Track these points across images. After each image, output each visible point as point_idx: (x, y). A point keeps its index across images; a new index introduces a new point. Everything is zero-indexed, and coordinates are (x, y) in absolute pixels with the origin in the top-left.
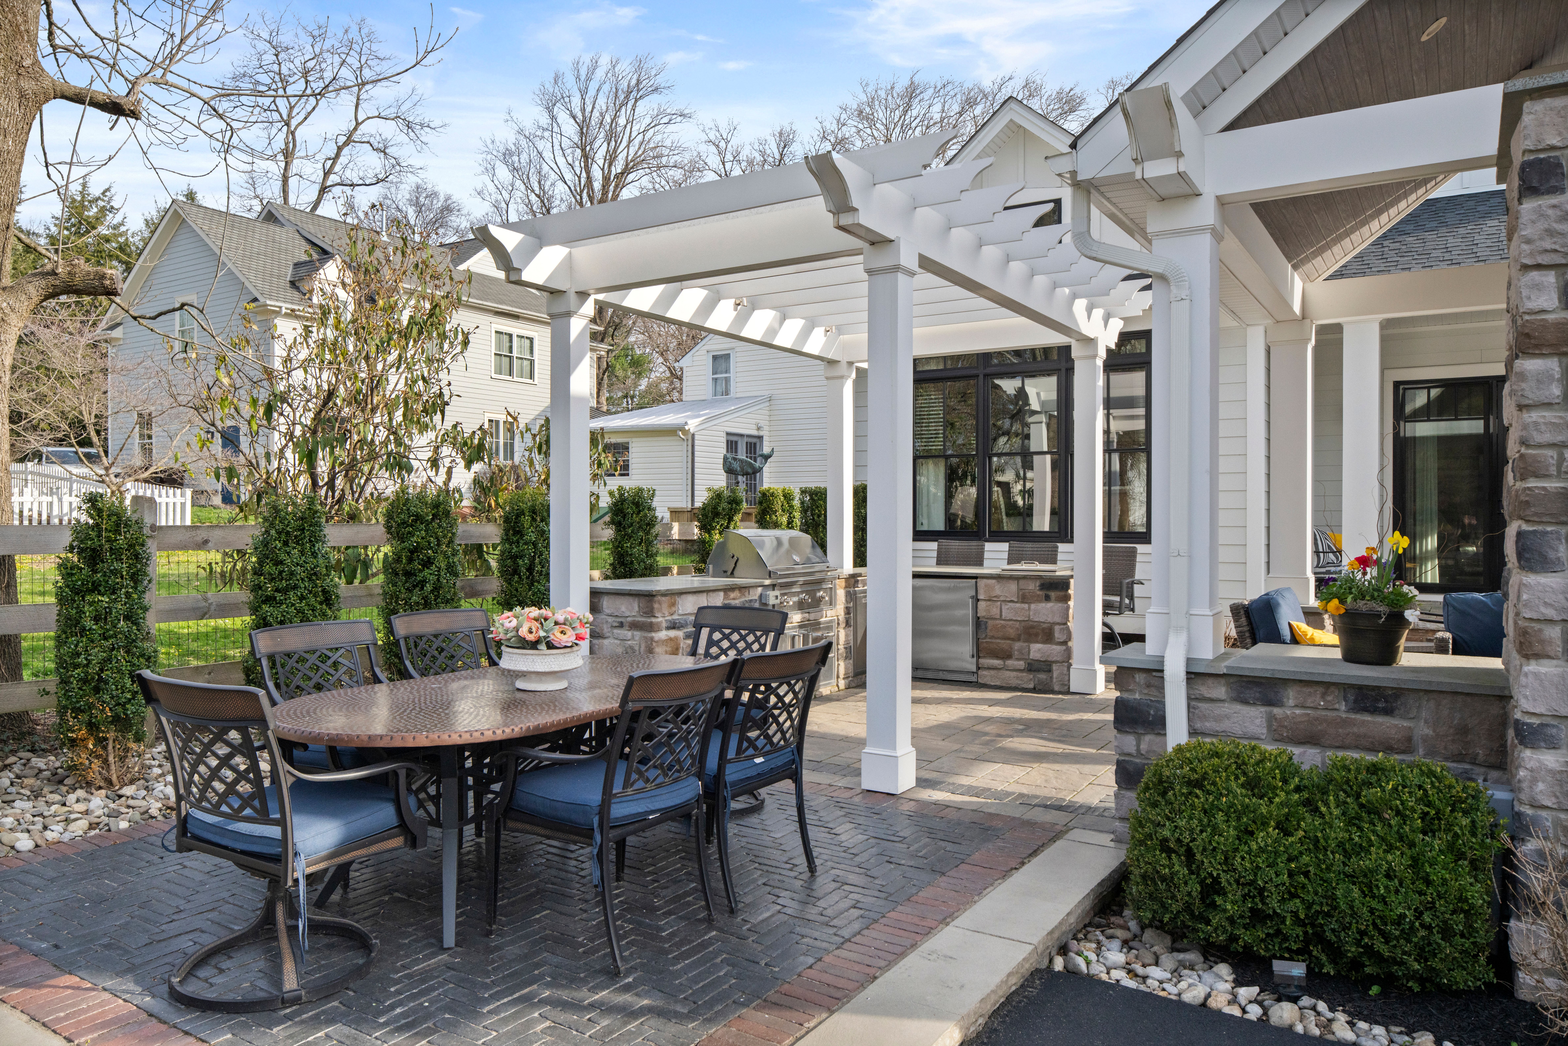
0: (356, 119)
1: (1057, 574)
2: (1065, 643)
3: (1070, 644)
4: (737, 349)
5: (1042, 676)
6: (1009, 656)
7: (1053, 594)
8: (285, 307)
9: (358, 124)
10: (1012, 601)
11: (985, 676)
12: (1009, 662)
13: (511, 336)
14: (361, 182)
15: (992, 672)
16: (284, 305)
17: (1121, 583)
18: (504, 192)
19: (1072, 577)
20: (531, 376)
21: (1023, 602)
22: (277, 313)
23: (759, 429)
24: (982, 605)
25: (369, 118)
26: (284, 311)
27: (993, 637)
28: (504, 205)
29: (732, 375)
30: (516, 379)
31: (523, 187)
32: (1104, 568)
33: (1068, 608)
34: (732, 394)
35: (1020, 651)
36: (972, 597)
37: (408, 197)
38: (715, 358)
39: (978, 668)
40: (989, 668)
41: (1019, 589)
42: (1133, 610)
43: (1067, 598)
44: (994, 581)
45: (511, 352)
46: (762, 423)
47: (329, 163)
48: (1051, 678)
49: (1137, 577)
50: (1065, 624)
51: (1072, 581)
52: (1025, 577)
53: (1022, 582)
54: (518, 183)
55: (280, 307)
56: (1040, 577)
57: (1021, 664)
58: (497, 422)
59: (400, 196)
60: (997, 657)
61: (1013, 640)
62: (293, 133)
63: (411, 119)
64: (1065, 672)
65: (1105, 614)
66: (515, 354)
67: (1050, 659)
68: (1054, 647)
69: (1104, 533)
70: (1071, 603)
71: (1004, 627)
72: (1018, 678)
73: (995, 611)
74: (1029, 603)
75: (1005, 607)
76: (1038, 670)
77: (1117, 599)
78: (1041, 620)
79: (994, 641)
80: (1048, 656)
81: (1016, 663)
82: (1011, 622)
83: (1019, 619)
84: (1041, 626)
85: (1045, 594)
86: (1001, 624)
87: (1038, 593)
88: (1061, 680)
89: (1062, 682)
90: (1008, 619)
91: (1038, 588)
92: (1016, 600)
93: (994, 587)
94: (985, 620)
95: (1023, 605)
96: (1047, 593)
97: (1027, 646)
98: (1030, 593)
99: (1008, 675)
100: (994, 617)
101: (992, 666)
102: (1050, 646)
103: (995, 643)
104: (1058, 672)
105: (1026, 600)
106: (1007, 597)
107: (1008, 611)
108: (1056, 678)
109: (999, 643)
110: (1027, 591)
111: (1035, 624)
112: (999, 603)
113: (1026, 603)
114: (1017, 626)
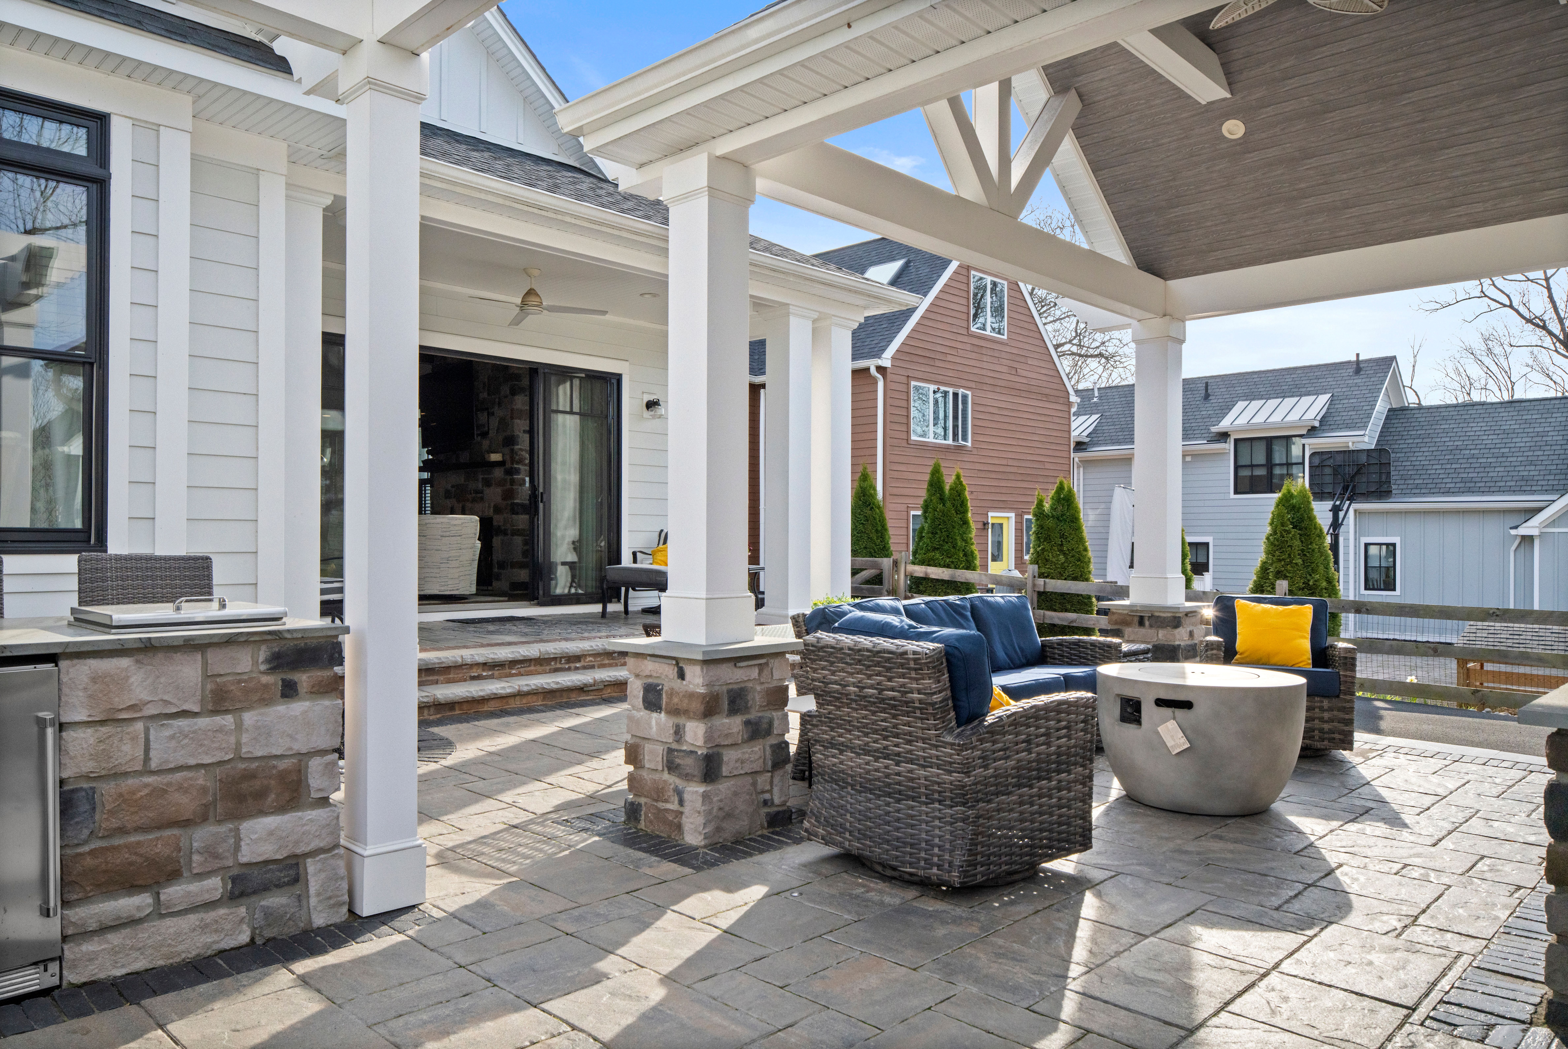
5: (276, 899)
6: (173, 874)
7: (304, 679)
10: (184, 714)
11: (91, 958)
12: (173, 893)
15: (115, 939)
21: (215, 712)
24: (80, 740)
27: (116, 833)
35: (209, 849)
39: (67, 940)
40: (104, 929)
41: (207, 677)
43: (339, 684)
44: (124, 662)
48: (304, 895)
51: (347, 640)
52: (230, 641)
53: (212, 655)
56: (267, 637)
57: (214, 886)
60: (132, 887)
61: (186, 823)
64: (344, 869)
67: (299, 849)
68: (311, 813)
71: (160, 792)
72: (204, 927)
73: (127, 752)
74: (239, 710)
75: (160, 736)
76: (265, 888)
78: (275, 752)
79: (117, 841)
80: (297, 843)
81: (194, 887)
82: (179, 776)
83: (207, 760)
84: (274, 767)
85: (283, 680)
86: (146, 785)
87: (265, 679)
88: (332, 902)
89: (332, 906)
90: (172, 766)
91: (263, 668)
92: (196, 709)
93: (128, 677)
94: (85, 785)
95: (219, 720)
96: (290, 676)
97: (231, 830)
98: (240, 682)
99: (171, 930)
100: (123, 769)
101: (119, 918)
102: (300, 814)
103: (126, 846)
104: (323, 875)
105: (227, 705)
106: (167, 703)
107: (173, 743)
108: (320, 901)
109: (138, 843)
110: (230, 678)
111: (254, 765)
112: (139, 726)
113: (227, 712)
114: (201, 782)
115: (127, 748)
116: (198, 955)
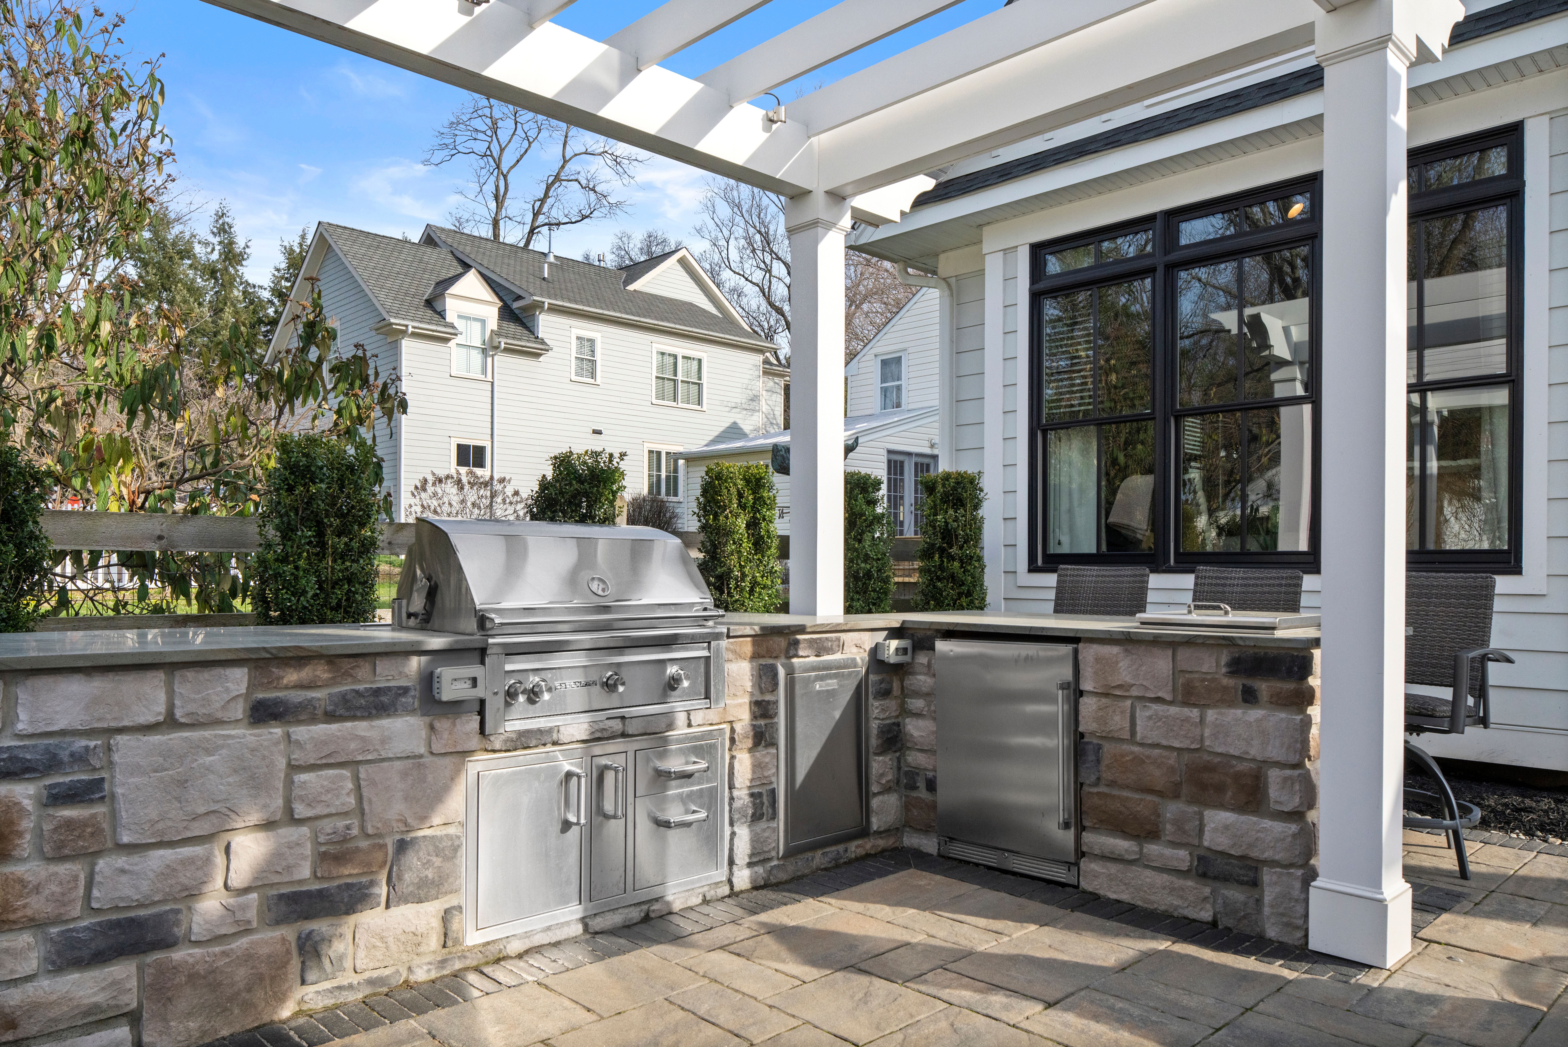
0: (564, 157)
1: (1279, 634)
2: (1297, 816)
3: (1311, 816)
4: (910, 350)
5: (1235, 895)
6: (1152, 834)
7: (1263, 687)
8: (411, 326)
9: (565, 162)
10: (1158, 700)
11: (1096, 876)
12: (1153, 849)
13: (675, 357)
14: (566, 220)
15: (1113, 868)
16: (411, 324)
17: (1456, 659)
18: (724, 229)
19: (1316, 642)
20: (699, 403)
21: (1186, 704)
22: (404, 333)
23: (932, 446)
24: (1088, 705)
25: (576, 155)
26: (410, 330)
27: (1112, 784)
28: (723, 243)
29: (903, 382)
30: (680, 405)
31: (742, 224)
32: (1410, 621)
33: (1307, 723)
34: (904, 406)
35: (1179, 824)
36: (1064, 686)
37: (639, 246)
38: (884, 363)
39: (1081, 854)
40: (1105, 858)
41: (1176, 672)
42: (1484, 722)
43: (1307, 697)
44: (1115, 650)
45: (675, 374)
46: (936, 440)
47: (538, 204)
48: (1259, 901)
49: (1496, 642)
50: (1300, 765)
51: (1317, 653)
52: (1190, 642)
53: (1183, 654)
54: (738, 219)
55: (407, 326)
56: (1230, 642)
57: (1182, 857)
58: (659, 453)
59: (631, 246)
60: (1125, 833)
61: (1160, 794)
62: (505, 177)
63: (617, 153)
64: (1296, 893)
65: (1411, 728)
66: (680, 377)
67: (1255, 854)
68: (1267, 823)
69: (1410, 553)
70: (1315, 711)
71: (1139, 761)
72: (1173, 890)
73: (1118, 722)
74: (1203, 707)
75: (1142, 714)
76: (1225, 878)
77: (1446, 693)
78: (1232, 752)
79: (1115, 792)
80: (1250, 846)
81: (1168, 852)
82: (1157, 751)
83: (1177, 744)
84: (1233, 766)
85: (1244, 686)
86: (1132, 753)
87: (1225, 681)
88: (1285, 920)
89: (1287, 925)
90: (1150, 742)
91: (1224, 670)
92: (1168, 697)
93: (1117, 663)
94: (1095, 741)
95: (1186, 711)
96: (1249, 682)
97: (1195, 813)
98: (1204, 680)
99: (1148, 880)
100: (1116, 735)
101: (1112, 853)
102: (1255, 819)
103: (1119, 797)
104: (1278, 889)
105: (1193, 700)
106: (1147, 689)
107: (1151, 723)
108: (1272, 913)
109: (1127, 798)
110: (1196, 676)
111: (1217, 760)
112: (1128, 703)
113: (1195, 705)
114: (1171, 762)
115: (1117, 718)
116: (1166, 911)
